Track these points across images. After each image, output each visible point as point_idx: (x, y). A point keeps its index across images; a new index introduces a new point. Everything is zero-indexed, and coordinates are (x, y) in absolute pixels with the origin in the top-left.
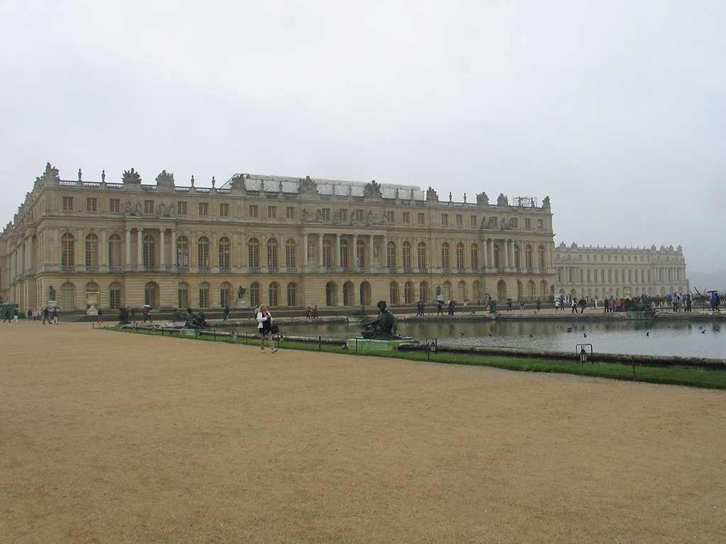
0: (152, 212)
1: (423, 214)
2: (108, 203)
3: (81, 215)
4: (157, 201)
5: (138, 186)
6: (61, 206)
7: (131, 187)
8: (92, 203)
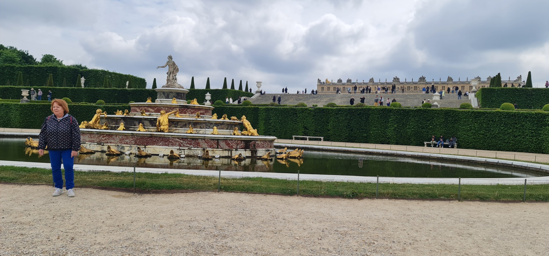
0: (345, 90)
1: (444, 87)
2: (333, 88)
3: (325, 91)
4: (346, 87)
5: (341, 83)
6: (321, 89)
7: (339, 83)
8: (329, 88)
